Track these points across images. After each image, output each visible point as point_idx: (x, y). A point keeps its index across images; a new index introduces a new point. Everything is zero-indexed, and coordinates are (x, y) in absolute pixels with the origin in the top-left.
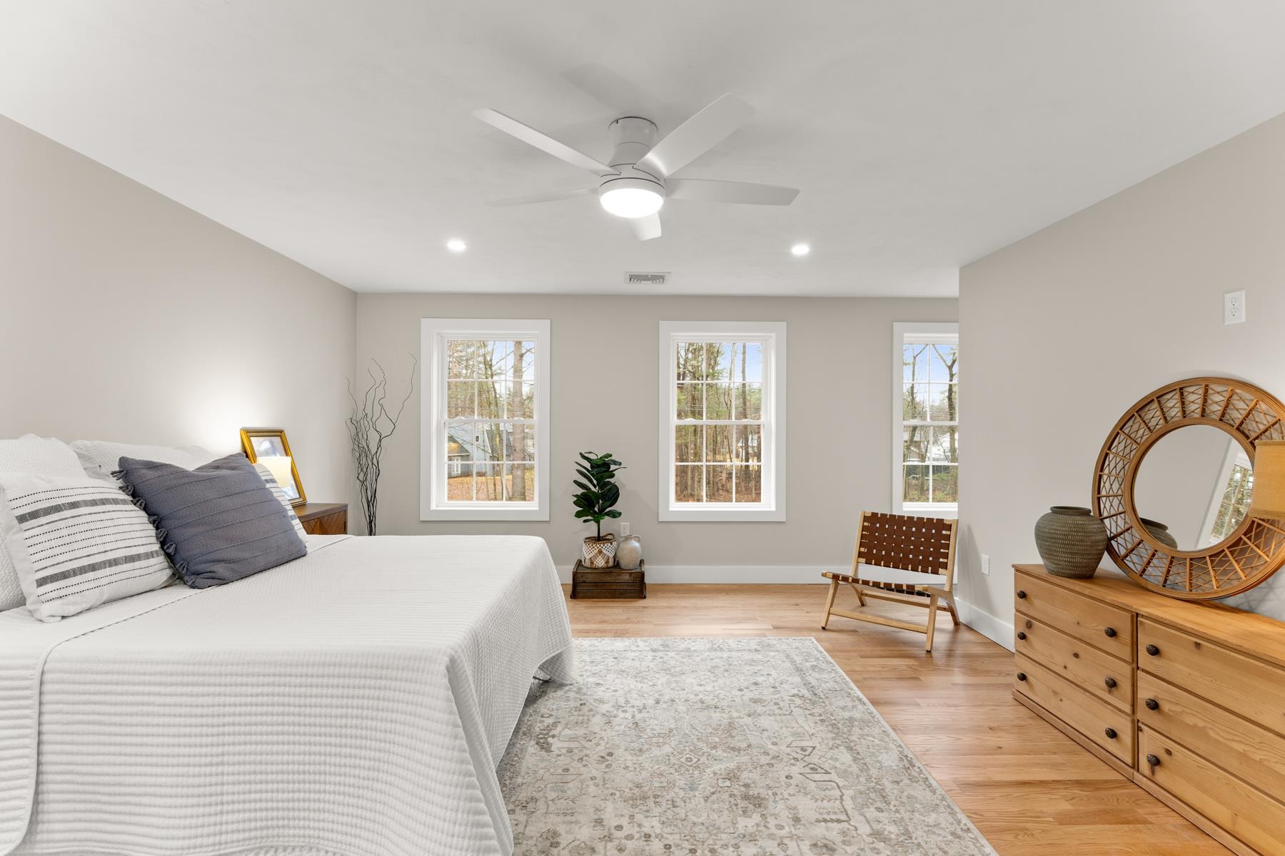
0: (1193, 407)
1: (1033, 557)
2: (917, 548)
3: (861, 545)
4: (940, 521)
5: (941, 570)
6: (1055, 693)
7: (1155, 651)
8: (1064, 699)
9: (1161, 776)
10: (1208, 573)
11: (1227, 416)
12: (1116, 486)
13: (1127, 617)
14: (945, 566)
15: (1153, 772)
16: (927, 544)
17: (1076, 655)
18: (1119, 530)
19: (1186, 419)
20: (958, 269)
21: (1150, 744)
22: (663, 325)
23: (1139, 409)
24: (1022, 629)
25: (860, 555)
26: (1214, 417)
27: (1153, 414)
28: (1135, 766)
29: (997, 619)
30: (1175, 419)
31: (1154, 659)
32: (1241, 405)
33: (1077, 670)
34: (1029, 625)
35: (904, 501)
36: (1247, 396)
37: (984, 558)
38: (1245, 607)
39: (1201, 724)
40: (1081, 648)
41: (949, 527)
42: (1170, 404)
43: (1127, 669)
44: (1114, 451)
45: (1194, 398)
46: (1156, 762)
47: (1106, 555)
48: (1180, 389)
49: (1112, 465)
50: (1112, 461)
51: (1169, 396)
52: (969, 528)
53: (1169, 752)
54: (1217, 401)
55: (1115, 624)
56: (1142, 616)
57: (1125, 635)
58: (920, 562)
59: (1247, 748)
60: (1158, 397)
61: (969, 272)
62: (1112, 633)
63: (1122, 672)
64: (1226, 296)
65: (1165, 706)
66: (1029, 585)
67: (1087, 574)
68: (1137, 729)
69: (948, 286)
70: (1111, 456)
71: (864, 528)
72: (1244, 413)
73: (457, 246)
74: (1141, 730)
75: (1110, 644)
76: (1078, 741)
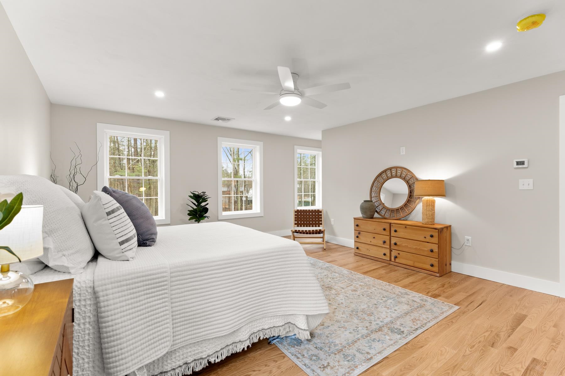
0: (393, 174)
1: (359, 215)
2: (312, 219)
3: (295, 221)
4: (318, 210)
5: (320, 226)
6: (368, 249)
7: (396, 231)
8: (370, 250)
9: (397, 260)
10: (400, 212)
11: (401, 176)
12: (376, 194)
13: (388, 225)
14: (321, 224)
15: (395, 260)
16: (316, 218)
17: (374, 238)
18: (378, 205)
19: (392, 177)
20: (321, 132)
21: (394, 253)
22: (219, 139)
23: (380, 174)
24: (357, 235)
25: (295, 224)
26: (394, 176)
27: (384, 175)
28: (391, 260)
29: (339, 238)
30: (389, 177)
31: (396, 233)
32: (404, 173)
33: (374, 242)
34: (359, 233)
35: (298, 206)
36: (406, 171)
37: (332, 220)
38: (405, 219)
39: (406, 245)
40: (375, 235)
41: (321, 212)
42: (388, 173)
43: (388, 237)
44: (375, 185)
45: (394, 171)
46: (396, 257)
47: (376, 212)
48: (390, 169)
49: (374, 189)
50: (374, 188)
51: (388, 171)
52: (326, 212)
53: (399, 254)
54: (399, 172)
55: (385, 227)
56: (392, 223)
57: (388, 229)
58: (314, 224)
59: (416, 247)
60: (385, 171)
61: (325, 132)
62: (384, 229)
63: (387, 238)
64: (401, 148)
65: (398, 243)
66: (359, 222)
67: (372, 217)
68: (391, 251)
69: (318, 136)
70: (374, 187)
71: (295, 215)
72: (405, 175)
73: (160, 94)
74: (392, 251)
75: (384, 233)
76: (375, 259)
